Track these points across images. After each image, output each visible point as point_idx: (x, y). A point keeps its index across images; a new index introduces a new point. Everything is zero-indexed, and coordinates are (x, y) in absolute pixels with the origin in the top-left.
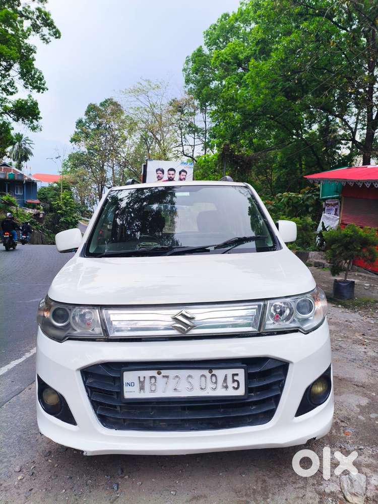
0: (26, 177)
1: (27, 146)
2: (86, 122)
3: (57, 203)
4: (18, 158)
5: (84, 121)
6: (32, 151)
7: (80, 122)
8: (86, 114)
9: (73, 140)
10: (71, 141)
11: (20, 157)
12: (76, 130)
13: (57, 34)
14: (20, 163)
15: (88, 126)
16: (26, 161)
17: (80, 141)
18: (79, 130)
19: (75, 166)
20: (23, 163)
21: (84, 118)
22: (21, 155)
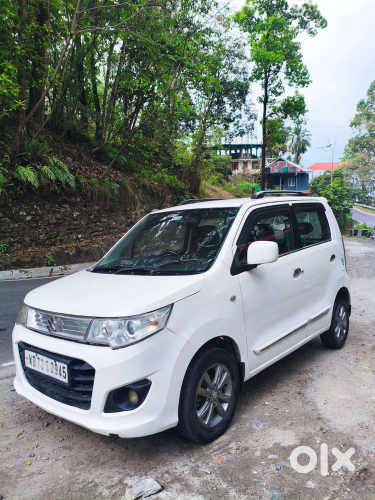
0: (299, 169)
1: (305, 138)
2: (368, 102)
3: (325, 193)
4: (296, 151)
5: (366, 101)
6: (310, 142)
7: (362, 103)
8: (369, 94)
9: (354, 124)
10: (350, 126)
11: (298, 149)
12: (357, 113)
13: (323, 24)
14: (298, 155)
15: (371, 106)
16: (303, 153)
17: (360, 124)
18: (361, 112)
19: (355, 150)
20: (301, 155)
21: (366, 98)
22: (299, 148)
